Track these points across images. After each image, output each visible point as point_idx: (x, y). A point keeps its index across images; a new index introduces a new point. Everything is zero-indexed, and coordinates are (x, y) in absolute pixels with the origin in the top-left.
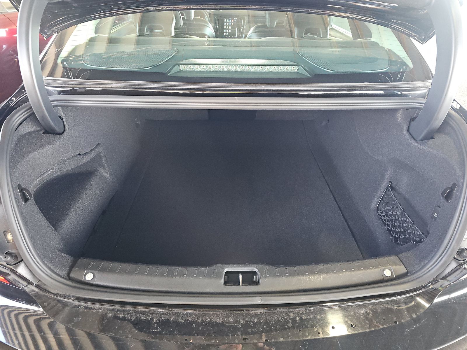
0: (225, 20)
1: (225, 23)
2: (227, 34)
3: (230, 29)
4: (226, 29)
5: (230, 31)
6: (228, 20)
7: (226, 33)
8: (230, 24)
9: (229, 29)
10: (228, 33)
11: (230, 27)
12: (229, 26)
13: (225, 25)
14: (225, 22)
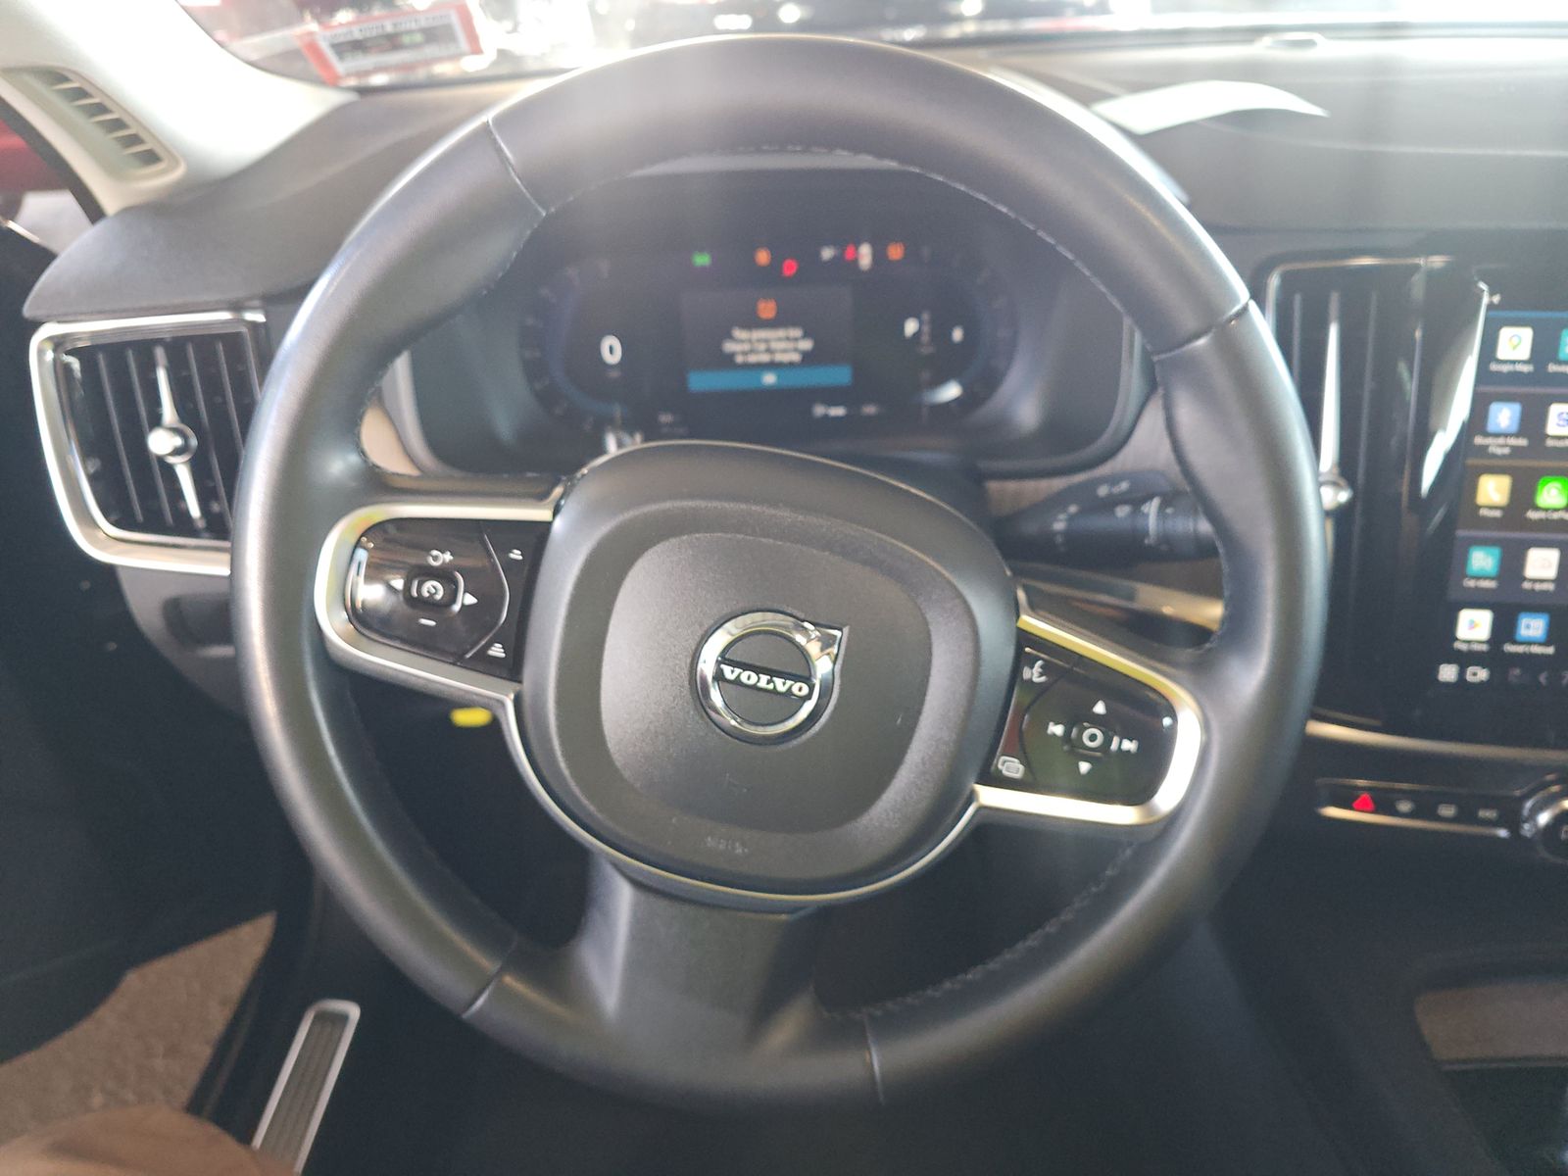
0: (1515, 345)
13: (1497, 448)
14: (1515, 378)
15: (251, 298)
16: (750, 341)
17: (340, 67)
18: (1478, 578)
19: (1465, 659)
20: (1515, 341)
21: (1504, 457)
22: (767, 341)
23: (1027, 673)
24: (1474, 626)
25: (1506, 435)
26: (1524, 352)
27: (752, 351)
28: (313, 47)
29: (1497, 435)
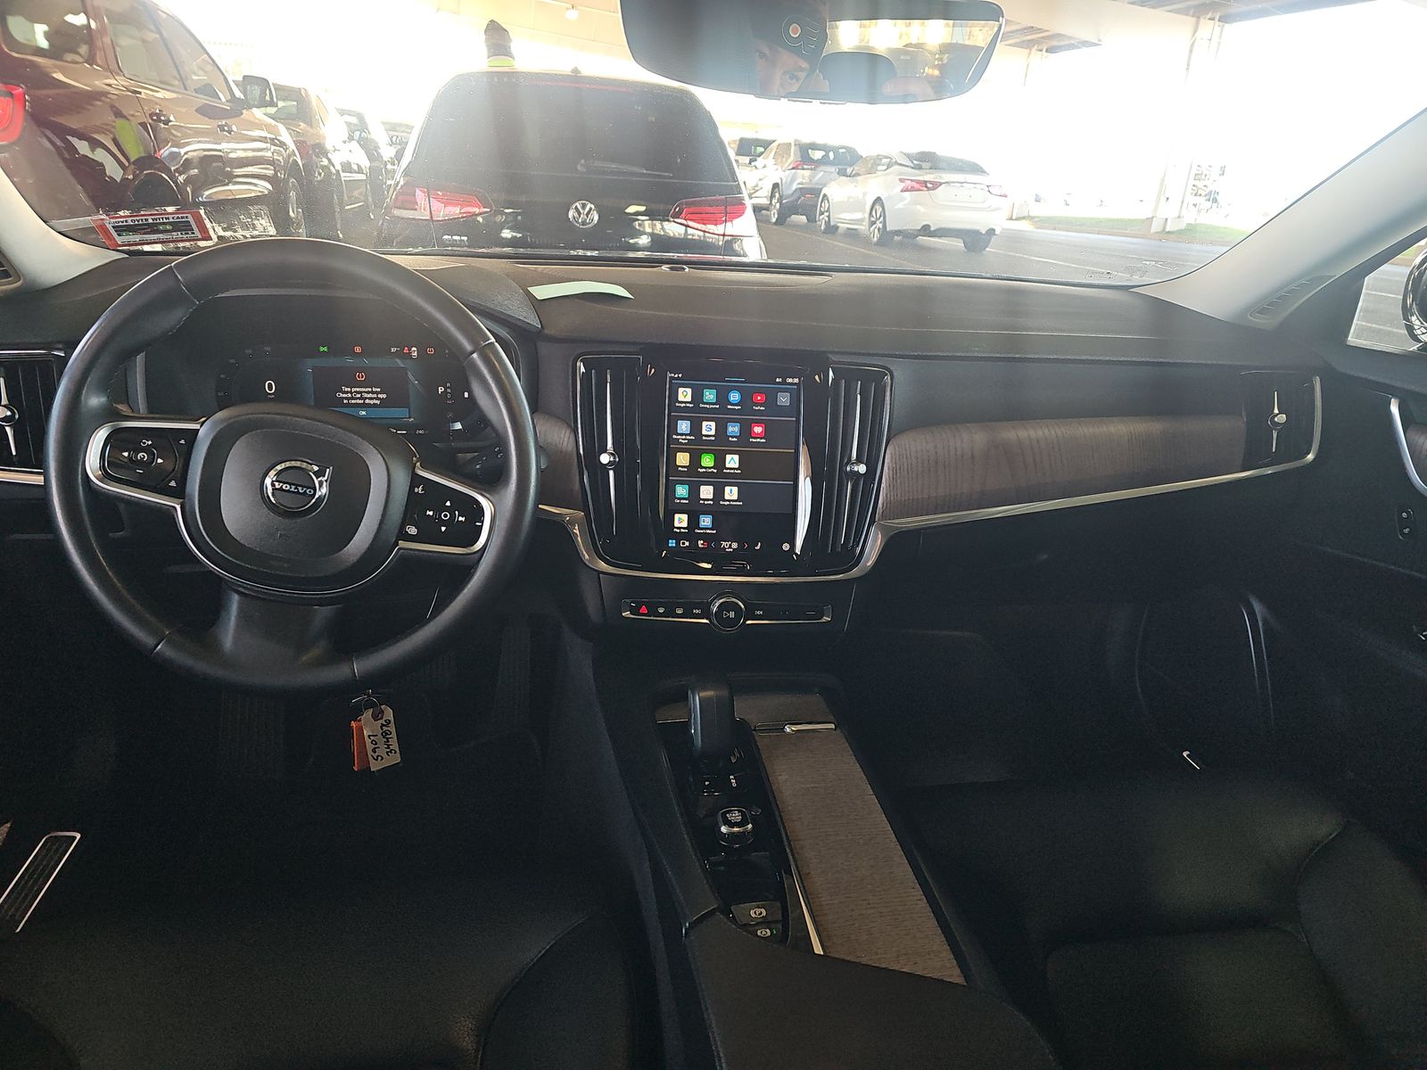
0: (685, 395)
1: (684, 426)
2: (706, 521)
3: (731, 478)
4: (694, 475)
5: (731, 493)
6: (710, 395)
7: (694, 513)
8: (733, 429)
9: (720, 478)
10: (717, 509)
11: (732, 461)
12: (720, 446)
13: (683, 440)
14: (686, 409)
15: (59, 342)
16: (351, 393)
17: (119, 240)
18: (680, 499)
19: (679, 537)
20: (685, 393)
21: (685, 444)
22: (361, 393)
23: (416, 490)
24: (681, 521)
25: (686, 435)
26: (689, 399)
27: (352, 398)
28: (103, 228)
29: (682, 434)
